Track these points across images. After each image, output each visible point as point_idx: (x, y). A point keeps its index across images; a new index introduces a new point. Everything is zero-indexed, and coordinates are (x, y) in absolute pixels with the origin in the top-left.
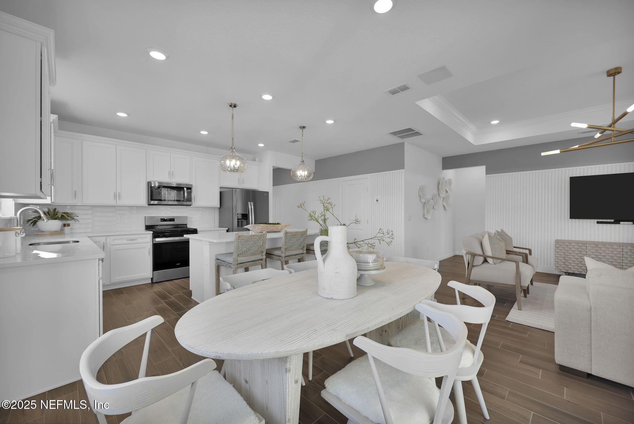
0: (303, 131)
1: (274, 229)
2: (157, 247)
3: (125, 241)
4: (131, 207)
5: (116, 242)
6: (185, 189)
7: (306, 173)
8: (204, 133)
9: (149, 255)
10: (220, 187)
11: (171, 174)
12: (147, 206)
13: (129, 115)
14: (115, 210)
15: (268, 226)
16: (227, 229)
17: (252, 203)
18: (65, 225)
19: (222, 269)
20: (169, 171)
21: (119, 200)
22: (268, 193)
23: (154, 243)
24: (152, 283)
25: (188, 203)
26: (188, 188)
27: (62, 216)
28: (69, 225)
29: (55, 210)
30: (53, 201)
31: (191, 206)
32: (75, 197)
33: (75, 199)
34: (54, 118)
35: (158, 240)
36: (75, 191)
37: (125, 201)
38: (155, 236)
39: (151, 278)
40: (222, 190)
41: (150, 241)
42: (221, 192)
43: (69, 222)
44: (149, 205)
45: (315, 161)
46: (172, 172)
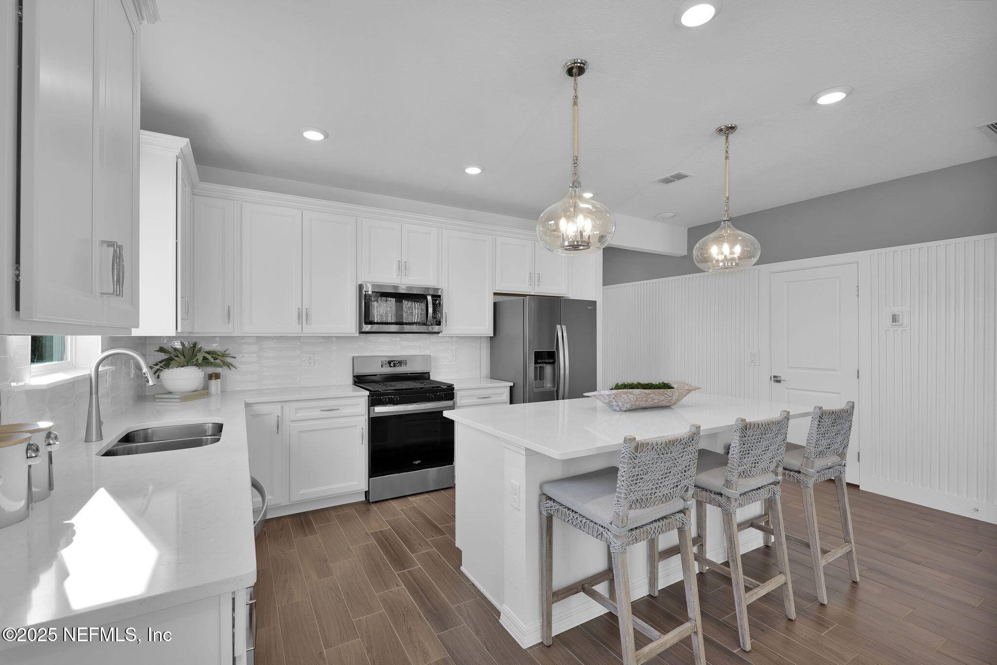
0: (727, 139)
1: (663, 400)
2: (376, 425)
3: (317, 413)
4: (328, 339)
5: (301, 415)
6: (429, 298)
7: (738, 250)
8: (473, 171)
9: (362, 444)
10: (495, 294)
11: (402, 268)
12: (357, 335)
13: (326, 136)
14: (299, 343)
15: (649, 394)
16: (512, 384)
17: (564, 327)
18: (210, 377)
19: (556, 523)
20: (399, 261)
21: (307, 324)
22: (594, 303)
23: (371, 416)
24: (367, 501)
25: (436, 328)
26: (433, 296)
27: (205, 358)
28: (217, 376)
29: (195, 345)
30: (179, 330)
31: (440, 335)
32: (229, 319)
33: (229, 323)
34: (182, 147)
35: (380, 410)
36: (229, 307)
37: (316, 327)
38: (375, 400)
39: (366, 492)
40: (499, 299)
41: (364, 413)
42: (495, 304)
43: (219, 370)
44: (361, 333)
45: (689, 229)
46: (403, 264)
